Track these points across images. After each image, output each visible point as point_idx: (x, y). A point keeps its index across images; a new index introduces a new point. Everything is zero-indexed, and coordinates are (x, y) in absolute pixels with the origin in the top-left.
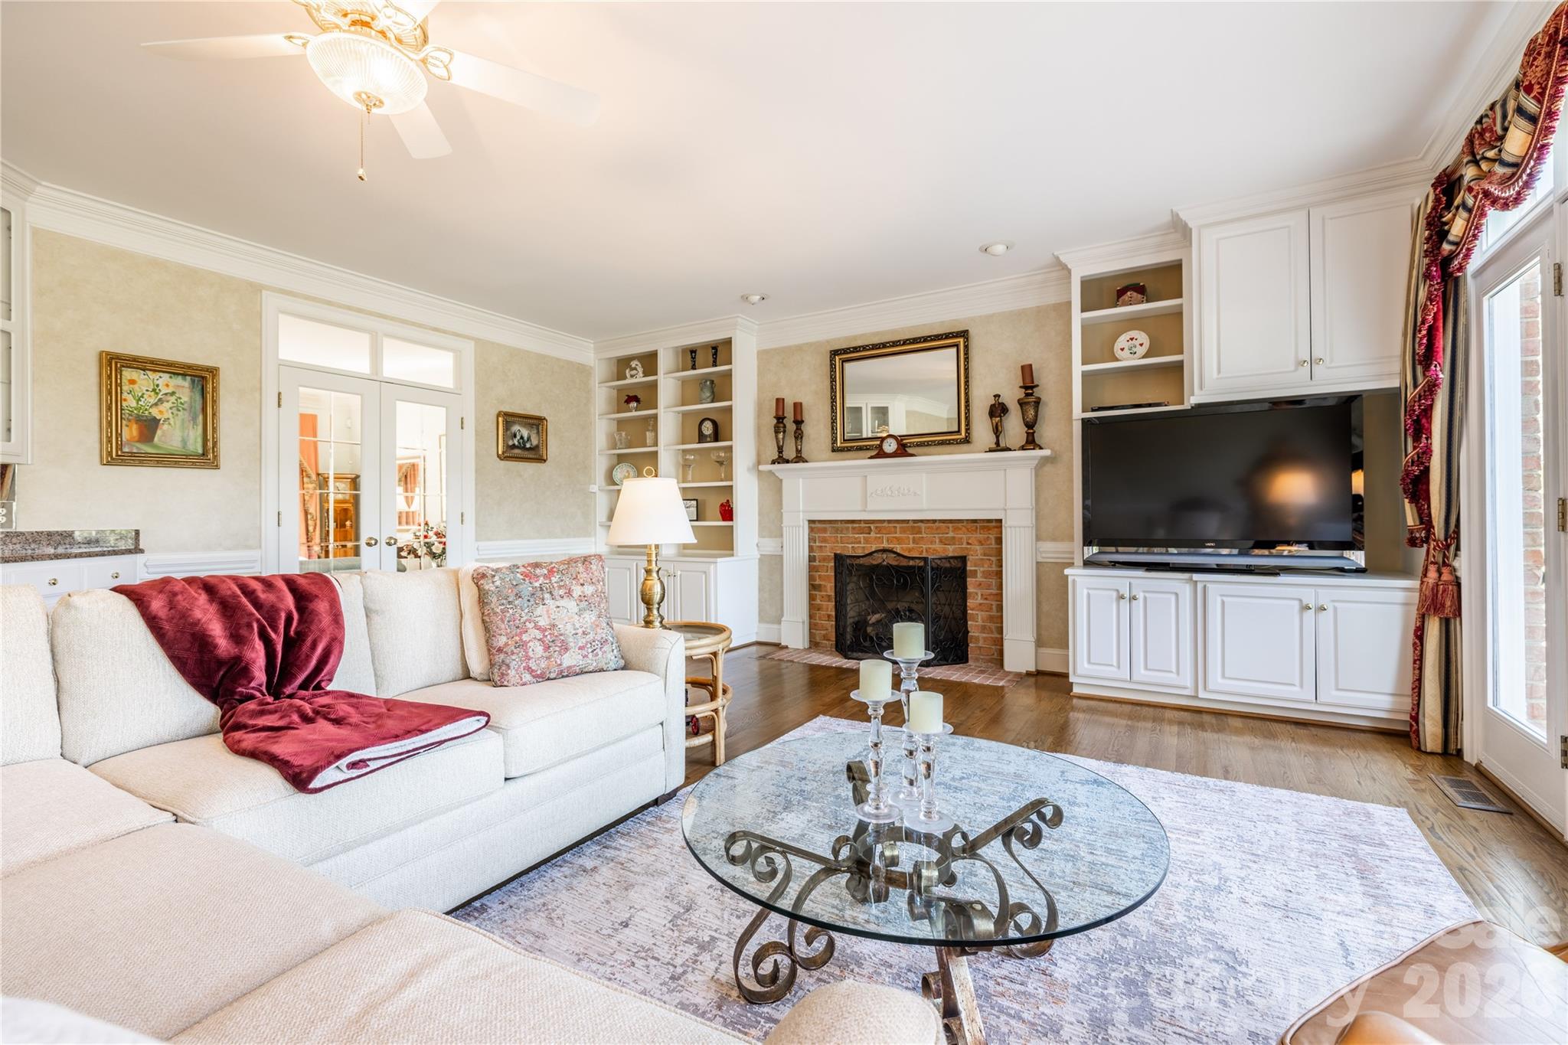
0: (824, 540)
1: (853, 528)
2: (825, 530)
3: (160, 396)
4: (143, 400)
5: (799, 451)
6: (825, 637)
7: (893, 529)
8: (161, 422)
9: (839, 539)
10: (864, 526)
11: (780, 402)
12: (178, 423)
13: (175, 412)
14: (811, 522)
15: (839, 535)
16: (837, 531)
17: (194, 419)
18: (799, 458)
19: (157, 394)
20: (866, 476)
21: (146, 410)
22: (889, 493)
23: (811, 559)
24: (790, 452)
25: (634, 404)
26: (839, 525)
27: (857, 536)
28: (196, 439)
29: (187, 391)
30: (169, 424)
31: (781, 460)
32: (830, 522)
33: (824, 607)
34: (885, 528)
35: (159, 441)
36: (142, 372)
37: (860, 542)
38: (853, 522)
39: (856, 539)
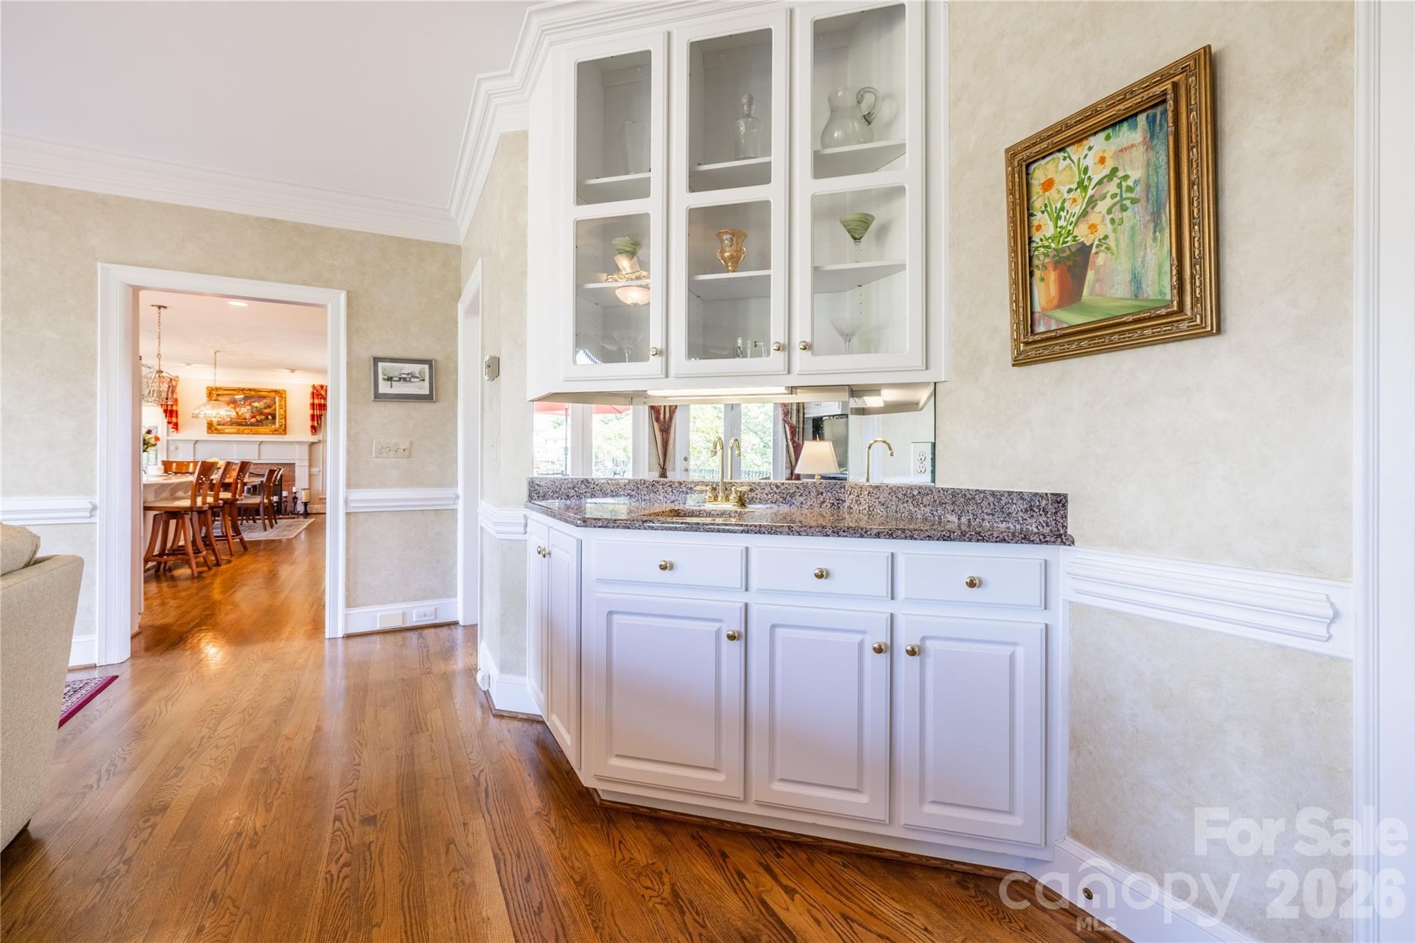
3: (1090, 192)
4: (1063, 214)
8: (1094, 250)
12: (1124, 239)
13: (1117, 214)
17: (1156, 217)
19: (1085, 189)
21: (1069, 233)
28: (1160, 267)
29: (1139, 154)
30: (1108, 249)
35: (1091, 294)
36: (1061, 155)
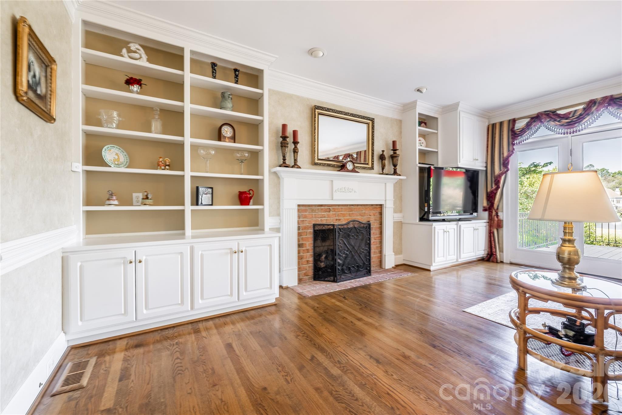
0: (305, 217)
1: (322, 209)
2: (305, 211)
5: (295, 160)
6: (306, 275)
7: (341, 210)
9: (314, 216)
10: (328, 208)
11: (284, 127)
14: (299, 206)
15: (313, 213)
16: (313, 211)
18: (295, 165)
20: (332, 181)
22: (344, 190)
23: (299, 228)
24: (290, 160)
25: (135, 88)
26: (314, 208)
27: (323, 213)
31: (284, 165)
32: (309, 206)
33: (305, 257)
34: (337, 209)
37: (325, 217)
38: (321, 205)
39: (323, 215)
